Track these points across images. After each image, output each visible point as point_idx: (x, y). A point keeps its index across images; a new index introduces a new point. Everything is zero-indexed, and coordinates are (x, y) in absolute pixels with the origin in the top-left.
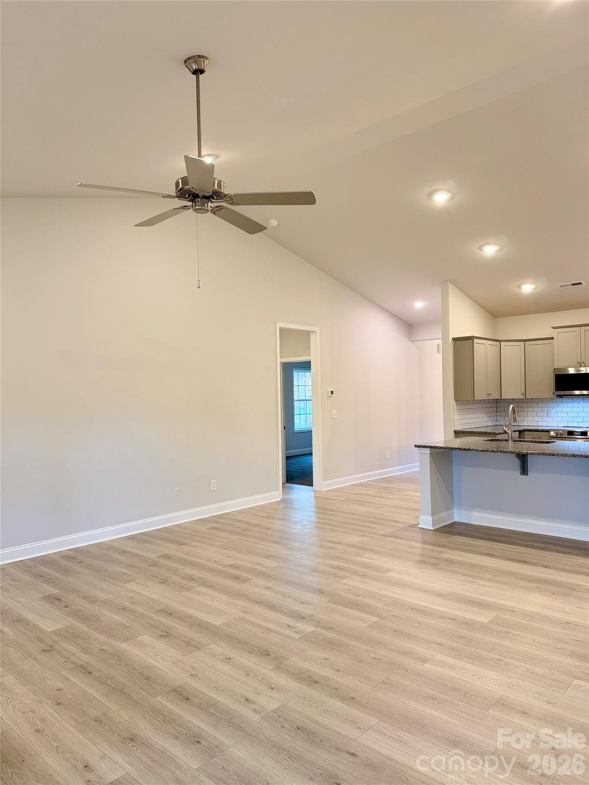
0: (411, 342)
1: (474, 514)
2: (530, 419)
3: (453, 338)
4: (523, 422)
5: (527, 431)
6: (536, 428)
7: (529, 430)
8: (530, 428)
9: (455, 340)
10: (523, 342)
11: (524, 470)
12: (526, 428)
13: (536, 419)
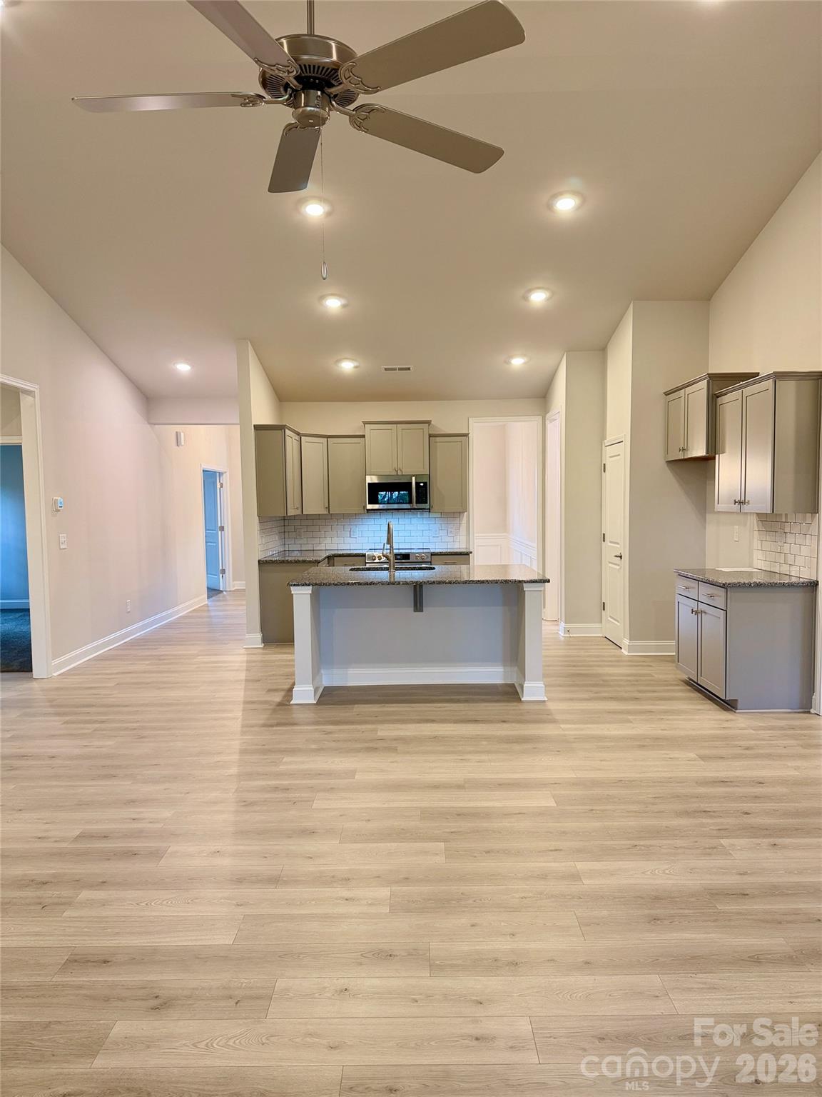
0: (148, 426)
1: (351, 671)
2: (328, 540)
3: (254, 426)
4: (320, 545)
5: (337, 556)
6: (349, 552)
7: (343, 556)
8: (341, 552)
9: (257, 428)
10: (326, 439)
11: (418, 605)
12: (336, 552)
13: (335, 540)
